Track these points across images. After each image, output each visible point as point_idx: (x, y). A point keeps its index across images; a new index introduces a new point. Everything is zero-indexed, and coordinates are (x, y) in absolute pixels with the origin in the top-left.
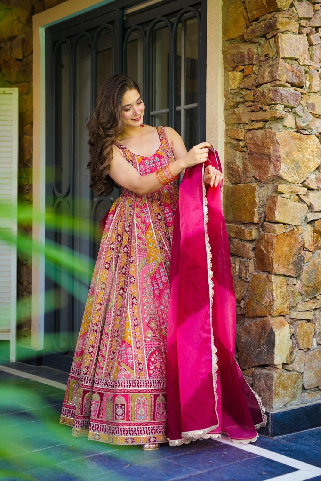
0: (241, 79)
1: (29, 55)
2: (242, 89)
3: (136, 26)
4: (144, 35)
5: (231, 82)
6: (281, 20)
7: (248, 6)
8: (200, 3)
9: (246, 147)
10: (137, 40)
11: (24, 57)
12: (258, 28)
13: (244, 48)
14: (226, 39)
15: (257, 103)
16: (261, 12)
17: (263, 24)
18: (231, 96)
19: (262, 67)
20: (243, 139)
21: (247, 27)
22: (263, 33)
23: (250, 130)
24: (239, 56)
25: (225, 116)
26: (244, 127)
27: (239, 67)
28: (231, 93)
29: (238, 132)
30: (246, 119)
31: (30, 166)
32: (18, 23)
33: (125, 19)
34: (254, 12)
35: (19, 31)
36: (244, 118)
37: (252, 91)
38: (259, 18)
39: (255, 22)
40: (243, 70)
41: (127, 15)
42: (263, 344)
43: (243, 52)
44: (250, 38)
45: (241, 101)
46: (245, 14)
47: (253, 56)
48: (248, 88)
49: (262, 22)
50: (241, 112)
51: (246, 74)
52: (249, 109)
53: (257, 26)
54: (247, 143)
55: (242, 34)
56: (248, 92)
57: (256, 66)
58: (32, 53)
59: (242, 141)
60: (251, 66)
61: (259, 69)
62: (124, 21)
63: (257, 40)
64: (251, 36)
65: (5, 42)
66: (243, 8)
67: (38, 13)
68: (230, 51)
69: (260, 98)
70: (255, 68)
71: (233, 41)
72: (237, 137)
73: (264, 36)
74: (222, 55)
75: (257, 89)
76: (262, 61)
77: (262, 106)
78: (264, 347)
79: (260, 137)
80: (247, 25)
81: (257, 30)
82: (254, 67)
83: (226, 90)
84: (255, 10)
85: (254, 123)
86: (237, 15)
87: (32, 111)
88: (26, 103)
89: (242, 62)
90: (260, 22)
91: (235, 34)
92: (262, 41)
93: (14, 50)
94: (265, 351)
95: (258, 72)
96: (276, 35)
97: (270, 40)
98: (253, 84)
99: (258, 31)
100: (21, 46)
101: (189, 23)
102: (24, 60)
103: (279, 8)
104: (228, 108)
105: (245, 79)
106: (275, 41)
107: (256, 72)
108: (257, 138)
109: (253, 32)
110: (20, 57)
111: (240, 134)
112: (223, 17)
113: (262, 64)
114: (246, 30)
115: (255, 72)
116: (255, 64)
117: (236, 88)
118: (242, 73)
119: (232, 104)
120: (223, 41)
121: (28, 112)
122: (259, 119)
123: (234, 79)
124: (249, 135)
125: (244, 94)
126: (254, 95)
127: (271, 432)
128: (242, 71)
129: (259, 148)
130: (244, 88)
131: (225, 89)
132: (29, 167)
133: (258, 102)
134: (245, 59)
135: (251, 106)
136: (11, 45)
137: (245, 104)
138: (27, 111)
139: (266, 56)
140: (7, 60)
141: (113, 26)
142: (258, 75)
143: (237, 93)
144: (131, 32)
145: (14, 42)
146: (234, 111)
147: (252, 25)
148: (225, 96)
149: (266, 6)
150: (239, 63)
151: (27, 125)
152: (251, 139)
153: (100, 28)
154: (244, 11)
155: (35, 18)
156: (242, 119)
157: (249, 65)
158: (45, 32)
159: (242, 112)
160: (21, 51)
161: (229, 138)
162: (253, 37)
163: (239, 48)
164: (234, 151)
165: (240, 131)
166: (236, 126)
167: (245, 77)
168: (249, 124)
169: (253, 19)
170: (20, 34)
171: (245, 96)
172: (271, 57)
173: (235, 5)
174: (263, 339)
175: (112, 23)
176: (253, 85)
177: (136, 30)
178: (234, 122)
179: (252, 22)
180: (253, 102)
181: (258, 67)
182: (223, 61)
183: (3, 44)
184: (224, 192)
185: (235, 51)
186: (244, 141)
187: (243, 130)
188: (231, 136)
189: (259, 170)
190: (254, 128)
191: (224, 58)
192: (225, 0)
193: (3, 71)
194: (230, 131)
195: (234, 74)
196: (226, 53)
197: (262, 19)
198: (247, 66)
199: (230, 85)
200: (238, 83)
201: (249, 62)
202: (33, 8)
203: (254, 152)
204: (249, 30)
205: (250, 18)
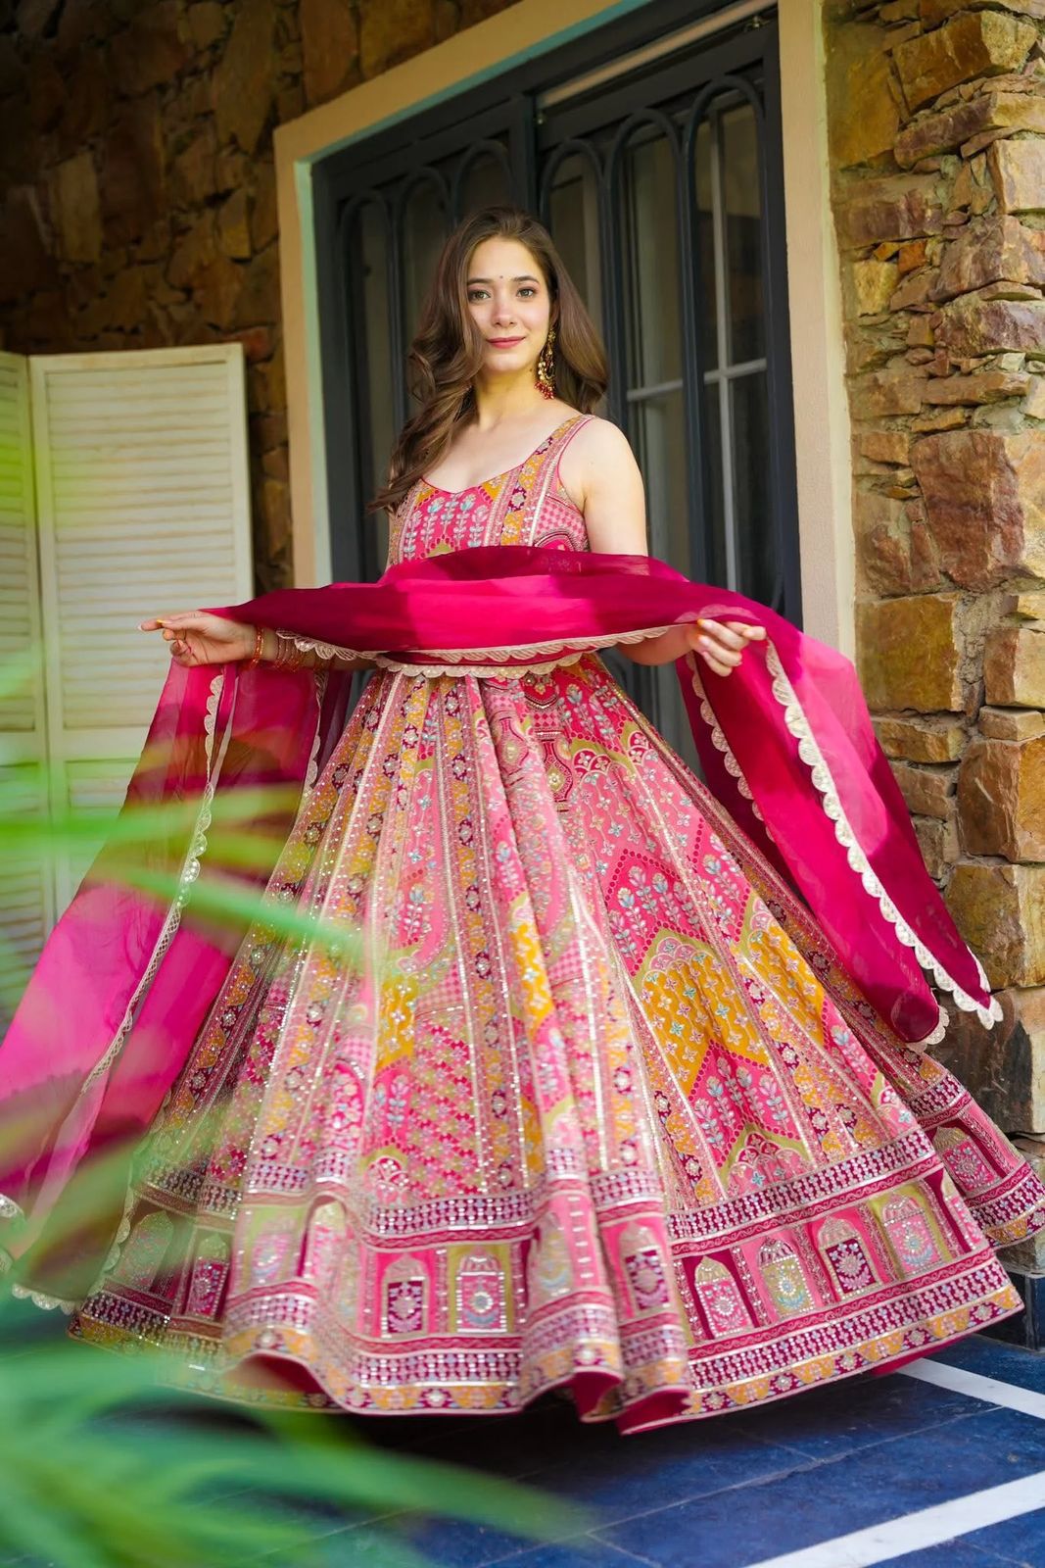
0: (891, 284)
1: (268, 244)
2: (896, 312)
3: (577, 141)
4: (599, 169)
5: (861, 292)
6: (1002, 99)
7: (901, 64)
8: (759, 62)
9: (917, 484)
10: (579, 179)
11: (254, 251)
12: (936, 128)
13: (896, 191)
14: (842, 165)
15: (942, 352)
16: (940, 79)
17: (948, 113)
18: (865, 335)
19: (953, 245)
20: (907, 462)
21: (903, 127)
22: (951, 143)
23: (926, 434)
24: (883, 216)
25: (851, 396)
26: (909, 424)
27: (884, 247)
28: (865, 327)
29: (889, 441)
30: (911, 403)
31: (287, 567)
32: (233, 152)
33: (540, 122)
34: (922, 82)
35: (235, 176)
36: (906, 399)
37: (928, 317)
38: (934, 99)
39: (927, 112)
40: (896, 255)
41: (545, 111)
42: (997, 1073)
43: (892, 204)
44: (913, 159)
45: (895, 348)
46: (895, 88)
47: (924, 211)
48: (914, 308)
49: (946, 109)
50: (896, 380)
51: (904, 267)
52: (920, 371)
53: (931, 121)
54: (919, 472)
55: (888, 148)
56: (915, 320)
57: (934, 242)
58: (276, 237)
59: (904, 467)
60: (920, 241)
61: (944, 249)
62: (537, 131)
63: (933, 165)
64: (915, 154)
65: (197, 210)
66: (888, 70)
67: (289, 119)
68: (854, 202)
69: (952, 336)
70: (933, 248)
71: (862, 170)
72: (887, 458)
73: (955, 150)
74: (831, 216)
75: (942, 310)
76: (952, 226)
77: (959, 360)
78: (1000, 1082)
79: (958, 455)
80: (901, 122)
81: (934, 133)
82: (929, 246)
83: (849, 317)
84: (924, 75)
85: (937, 411)
86: (870, 92)
87: (285, 408)
88: (266, 387)
89: (892, 232)
90: (939, 111)
91: (866, 148)
92: (949, 165)
93: (224, 233)
94: (1002, 1094)
95: (942, 257)
96: (991, 145)
97: (974, 162)
99: (936, 136)
100: (244, 220)
101: (729, 119)
102: (254, 262)
103: (995, 66)
104: (858, 370)
105: (905, 283)
106: (987, 164)
107: (937, 261)
108: (949, 458)
109: (920, 139)
110: (244, 251)
111: (897, 448)
112: (828, 100)
113: (951, 233)
114: (898, 137)
115: (932, 260)
116: (931, 236)
117: (877, 309)
118: (895, 266)
119: (868, 359)
120: (832, 172)
121: (273, 413)
122: (951, 399)
123: (870, 282)
124: (924, 449)
125: (903, 326)
126: (933, 330)
127: (1032, 1333)
128: (895, 260)
129: (956, 487)
130: (901, 310)
131: (844, 314)
132: (283, 573)
133: (945, 348)
134: (902, 224)
135: (926, 362)
136: (217, 217)
137: (907, 356)
138: (269, 407)
139: (964, 209)
140: (206, 263)
141: (506, 144)
142: (943, 267)
143: (882, 326)
144: (561, 160)
145: (224, 210)
146: (876, 380)
147: (916, 121)
148: (846, 336)
149: (957, 62)
150: (884, 235)
151: (273, 449)
152: (929, 461)
153: (469, 154)
154: (891, 78)
155: (282, 136)
156: (902, 402)
157: (914, 239)
158: (312, 175)
159: (899, 382)
160: (244, 236)
161: (865, 462)
162: (920, 155)
163: (880, 190)
164: (882, 498)
165: (897, 437)
166: (883, 422)
167: (904, 275)
168: (923, 417)
169: (919, 102)
170: (240, 186)
171: (907, 333)
172: (979, 212)
173: (864, 65)
174: (996, 1058)
175: (503, 135)
176: (928, 299)
177: (572, 153)
178: (877, 412)
179: (917, 110)
180: (933, 350)
181: (942, 245)
182: (835, 233)
183: (192, 219)
184: (857, 621)
185: (869, 202)
186: (910, 466)
187: (905, 436)
188: (869, 454)
189: (957, 554)
190: (937, 427)
191: (837, 222)
192: (833, 50)
193: (198, 295)
194: (868, 439)
195: (870, 269)
196: (843, 208)
197: (945, 102)
198: (906, 243)
199: (860, 302)
200: (882, 294)
201: (913, 230)
202: (274, 107)
203: (941, 500)
204: (907, 135)
205: (909, 99)
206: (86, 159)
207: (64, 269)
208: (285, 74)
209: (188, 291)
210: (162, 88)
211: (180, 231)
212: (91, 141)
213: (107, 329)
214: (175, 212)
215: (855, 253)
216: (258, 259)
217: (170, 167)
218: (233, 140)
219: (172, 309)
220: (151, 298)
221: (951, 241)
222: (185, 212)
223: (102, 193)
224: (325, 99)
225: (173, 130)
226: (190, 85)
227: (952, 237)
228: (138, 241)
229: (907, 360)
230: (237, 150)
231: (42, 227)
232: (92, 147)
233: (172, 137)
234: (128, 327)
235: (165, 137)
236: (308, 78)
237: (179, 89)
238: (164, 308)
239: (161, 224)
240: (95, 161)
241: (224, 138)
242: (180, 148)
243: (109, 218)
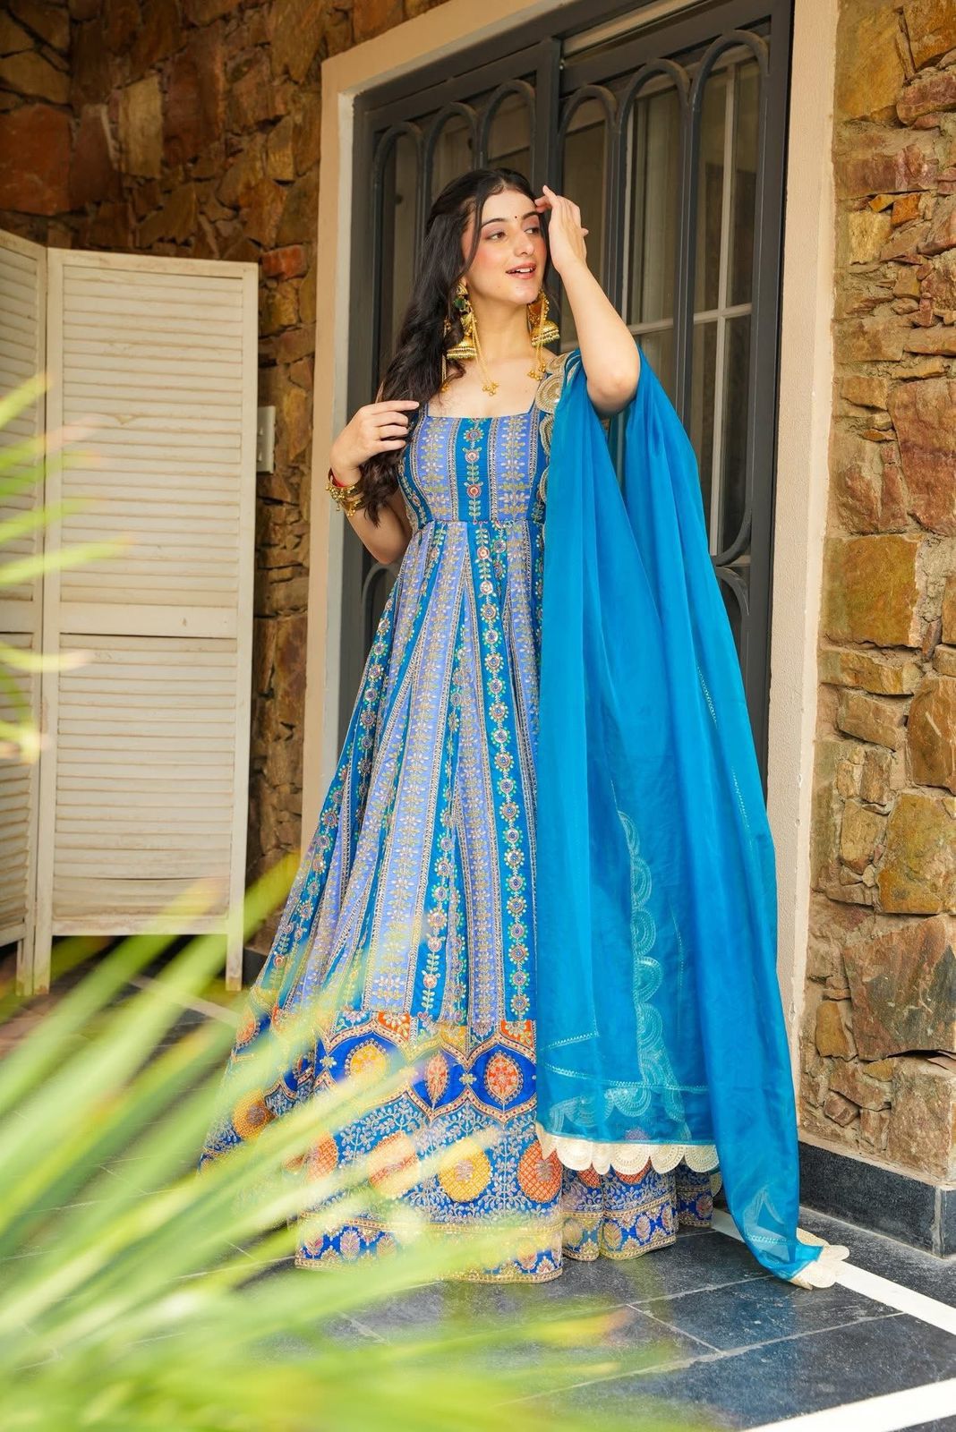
0: (883, 234)
1: (310, 169)
2: (886, 262)
3: (593, 86)
5: (854, 242)
7: (911, 22)
8: (768, 20)
9: (893, 428)
11: (297, 174)
12: (938, 86)
13: (896, 144)
14: (846, 118)
15: (927, 303)
16: (947, 38)
17: (952, 72)
18: (855, 281)
19: (946, 200)
20: (884, 407)
21: (908, 83)
22: (952, 101)
23: (905, 380)
24: (881, 169)
25: (837, 340)
26: (889, 370)
27: (880, 198)
28: (854, 275)
29: (869, 386)
30: (893, 349)
31: (306, 471)
32: (285, 81)
34: (929, 40)
35: (286, 104)
36: (889, 346)
37: (916, 268)
38: (941, 56)
39: (932, 69)
40: (890, 207)
41: (568, 56)
42: (924, 993)
43: (891, 157)
44: (913, 115)
45: (882, 296)
46: (903, 45)
47: (920, 166)
48: (903, 259)
49: (950, 68)
50: (881, 328)
51: (897, 219)
52: (904, 320)
53: (935, 78)
54: (895, 417)
55: (892, 103)
56: (904, 271)
57: (928, 197)
58: (318, 162)
59: (882, 410)
60: (915, 195)
61: (937, 203)
62: (562, 74)
63: (932, 121)
64: (917, 108)
65: (249, 134)
66: (898, 27)
67: (335, 54)
68: (854, 154)
69: (937, 289)
70: (926, 201)
71: (864, 123)
72: (867, 402)
73: (955, 109)
74: (831, 166)
75: (930, 262)
76: (947, 181)
77: (943, 311)
78: (926, 1002)
79: (935, 403)
80: (906, 79)
81: (937, 90)
82: (923, 199)
83: (841, 264)
84: (932, 33)
85: (917, 359)
86: (878, 48)
87: (315, 322)
88: (299, 302)
89: (888, 184)
90: (944, 68)
91: (873, 101)
92: (949, 122)
93: (271, 156)
94: (929, 1014)
95: (935, 212)
98: (917, 248)
99: (938, 93)
100: (290, 144)
102: (295, 185)
104: (845, 316)
105: (897, 235)
107: (929, 215)
108: (925, 405)
109: (923, 95)
110: (288, 174)
111: (877, 393)
112: (837, 55)
113: (945, 188)
114: (902, 94)
115: (925, 214)
116: (924, 191)
117: (867, 259)
118: (889, 218)
119: (856, 306)
120: (836, 125)
121: (303, 326)
122: (932, 348)
123: (864, 233)
124: (902, 395)
125: (892, 276)
126: (920, 281)
127: (938, 1241)
128: (889, 212)
129: (930, 433)
130: (891, 261)
131: (836, 262)
132: (303, 474)
133: (931, 299)
134: (899, 177)
135: (911, 311)
136: (267, 141)
137: (894, 304)
138: (300, 321)
140: (253, 183)
141: (534, 85)
142: (934, 220)
143: (871, 275)
144: (578, 104)
145: (272, 135)
146: (861, 326)
147: (920, 77)
148: (836, 282)
150: (880, 187)
151: (301, 359)
152: (906, 407)
153: (498, 93)
154: (900, 37)
155: (327, 66)
156: (885, 349)
157: (909, 192)
158: (354, 106)
159: (884, 330)
160: (289, 160)
161: (845, 404)
162: (921, 111)
163: (881, 141)
164: (860, 440)
165: (877, 382)
166: (865, 367)
167: (895, 227)
168: (904, 364)
169: (925, 59)
170: (289, 113)
171: (895, 282)
173: (875, 22)
174: (924, 979)
176: (918, 251)
177: (590, 98)
178: (861, 356)
179: (922, 68)
180: (918, 300)
181: (934, 200)
182: (833, 183)
183: (244, 143)
184: (825, 555)
185: (868, 154)
186: (887, 411)
187: (886, 382)
188: (849, 396)
189: (927, 496)
190: (917, 375)
191: (837, 171)
192: (846, 6)
193: (244, 211)
194: (849, 381)
195: (864, 220)
196: (843, 159)
197: (951, 60)
198: (901, 196)
199: (852, 250)
200: (874, 244)
201: (909, 183)
202: (324, 40)
203: (915, 445)
204: (911, 91)
205: (915, 56)
206: (154, 82)
207: (127, 183)
208: (337, 10)
209: (236, 208)
210: (226, 18)
211: (232, 151)
212: (160, 65)
213: (161, 240)
214: (230, 135)
215: (850, 203)
216: (299, 182)
217: (229, 93)
218: (286, 72)
219: (220, 224)
220: (202, 213)
221: (945, 196)
222: (237, 135)
223: (165, 114)
224: (370, 34)
225: (232, 58)
226: (251, 18)
227: (946, 193)
228: (195, 160)
229: (892, 309)
230: (290, 79)
231: (111, 143)
232: (160, 71)
233: (231, 65)
234: (180, 240)
235: (225, 64)
236: (357, 15)
237: (242, 19)
238: (212, 223)
239: (216, 145)
240: (160, 83)
241: (279, 69)
242: (236, 75)
243: (169, 138)
